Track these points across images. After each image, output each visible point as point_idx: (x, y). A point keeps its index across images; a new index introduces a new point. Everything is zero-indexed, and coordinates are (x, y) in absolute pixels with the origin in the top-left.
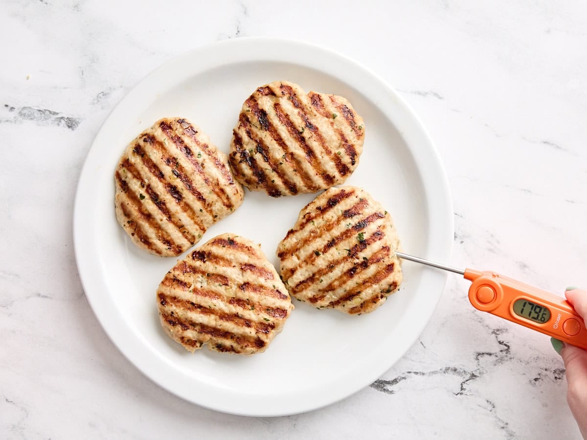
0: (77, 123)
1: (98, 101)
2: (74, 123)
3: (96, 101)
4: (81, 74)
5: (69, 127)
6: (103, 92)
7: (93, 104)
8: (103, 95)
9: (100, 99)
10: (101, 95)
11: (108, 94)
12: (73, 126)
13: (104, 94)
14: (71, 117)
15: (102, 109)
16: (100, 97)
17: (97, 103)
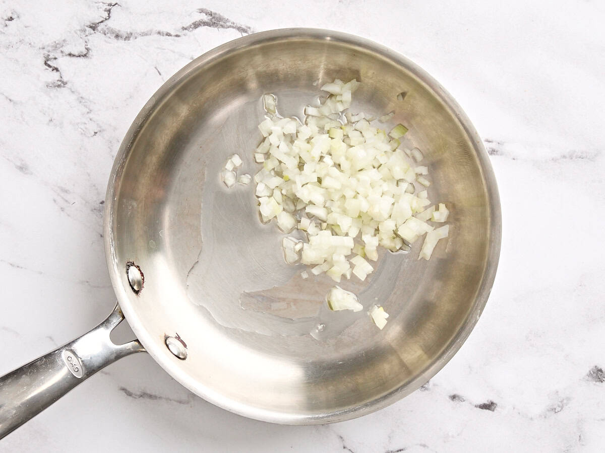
0: (590, 375)
1: (562, 402)
2: (595, 375)
3: (565, 401)
4: (582, 437)
5: (601, 371)
6: (556, 412)
7: (568, 399)
8: (555, 409)
9: (560, 403)
10: (558, 409)
11: (549, 411)
12: (595, 371)
13: (553, 410)
14: (598, 383)
15: (557, 392)
16: (559, 406)
17: (563, 399)
